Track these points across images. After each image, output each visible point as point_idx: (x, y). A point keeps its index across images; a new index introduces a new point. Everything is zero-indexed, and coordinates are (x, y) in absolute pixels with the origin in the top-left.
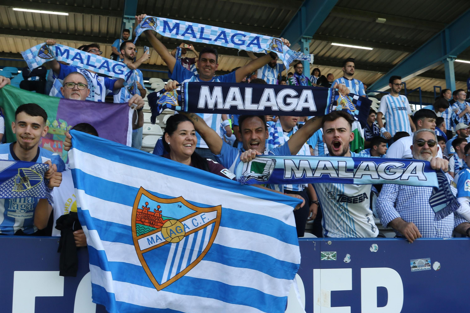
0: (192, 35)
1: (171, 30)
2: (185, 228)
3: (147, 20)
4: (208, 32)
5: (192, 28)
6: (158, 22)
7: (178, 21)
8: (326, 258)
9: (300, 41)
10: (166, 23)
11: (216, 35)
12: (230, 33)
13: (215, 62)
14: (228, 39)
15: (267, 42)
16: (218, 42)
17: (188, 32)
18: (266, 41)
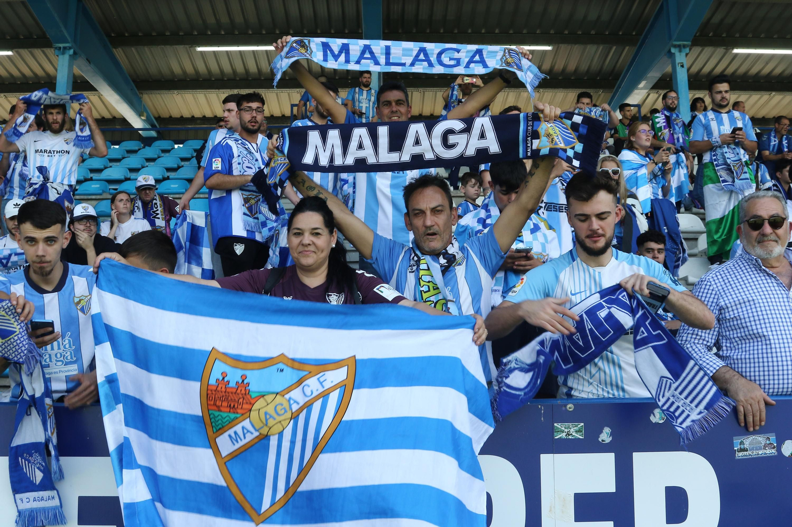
0: (372, 61)
1: (336, 57)
2: (290, 405)
3: (294, 45)
4: (398, 51)
5: (371, 49)
6: (313, 46)
7: (345, 41)
8: (563, 435)
9: (669, 51)
10: (326, 46)
11: (412, 56)
12: (433, 50)
13: (406, 104)
14: (431, 59)
15: (496, 56)
16: (416, 66)
17: (365, 56)
18: (493, 54)
